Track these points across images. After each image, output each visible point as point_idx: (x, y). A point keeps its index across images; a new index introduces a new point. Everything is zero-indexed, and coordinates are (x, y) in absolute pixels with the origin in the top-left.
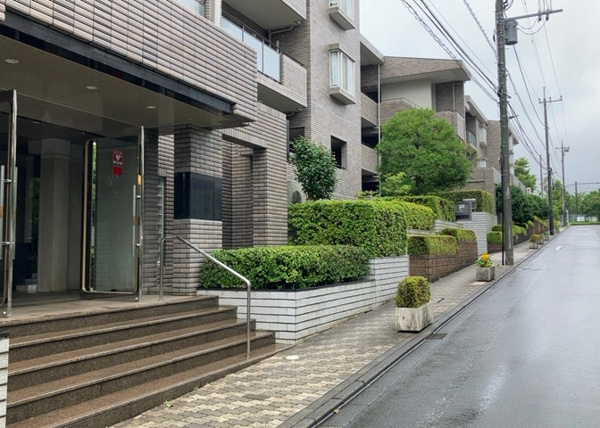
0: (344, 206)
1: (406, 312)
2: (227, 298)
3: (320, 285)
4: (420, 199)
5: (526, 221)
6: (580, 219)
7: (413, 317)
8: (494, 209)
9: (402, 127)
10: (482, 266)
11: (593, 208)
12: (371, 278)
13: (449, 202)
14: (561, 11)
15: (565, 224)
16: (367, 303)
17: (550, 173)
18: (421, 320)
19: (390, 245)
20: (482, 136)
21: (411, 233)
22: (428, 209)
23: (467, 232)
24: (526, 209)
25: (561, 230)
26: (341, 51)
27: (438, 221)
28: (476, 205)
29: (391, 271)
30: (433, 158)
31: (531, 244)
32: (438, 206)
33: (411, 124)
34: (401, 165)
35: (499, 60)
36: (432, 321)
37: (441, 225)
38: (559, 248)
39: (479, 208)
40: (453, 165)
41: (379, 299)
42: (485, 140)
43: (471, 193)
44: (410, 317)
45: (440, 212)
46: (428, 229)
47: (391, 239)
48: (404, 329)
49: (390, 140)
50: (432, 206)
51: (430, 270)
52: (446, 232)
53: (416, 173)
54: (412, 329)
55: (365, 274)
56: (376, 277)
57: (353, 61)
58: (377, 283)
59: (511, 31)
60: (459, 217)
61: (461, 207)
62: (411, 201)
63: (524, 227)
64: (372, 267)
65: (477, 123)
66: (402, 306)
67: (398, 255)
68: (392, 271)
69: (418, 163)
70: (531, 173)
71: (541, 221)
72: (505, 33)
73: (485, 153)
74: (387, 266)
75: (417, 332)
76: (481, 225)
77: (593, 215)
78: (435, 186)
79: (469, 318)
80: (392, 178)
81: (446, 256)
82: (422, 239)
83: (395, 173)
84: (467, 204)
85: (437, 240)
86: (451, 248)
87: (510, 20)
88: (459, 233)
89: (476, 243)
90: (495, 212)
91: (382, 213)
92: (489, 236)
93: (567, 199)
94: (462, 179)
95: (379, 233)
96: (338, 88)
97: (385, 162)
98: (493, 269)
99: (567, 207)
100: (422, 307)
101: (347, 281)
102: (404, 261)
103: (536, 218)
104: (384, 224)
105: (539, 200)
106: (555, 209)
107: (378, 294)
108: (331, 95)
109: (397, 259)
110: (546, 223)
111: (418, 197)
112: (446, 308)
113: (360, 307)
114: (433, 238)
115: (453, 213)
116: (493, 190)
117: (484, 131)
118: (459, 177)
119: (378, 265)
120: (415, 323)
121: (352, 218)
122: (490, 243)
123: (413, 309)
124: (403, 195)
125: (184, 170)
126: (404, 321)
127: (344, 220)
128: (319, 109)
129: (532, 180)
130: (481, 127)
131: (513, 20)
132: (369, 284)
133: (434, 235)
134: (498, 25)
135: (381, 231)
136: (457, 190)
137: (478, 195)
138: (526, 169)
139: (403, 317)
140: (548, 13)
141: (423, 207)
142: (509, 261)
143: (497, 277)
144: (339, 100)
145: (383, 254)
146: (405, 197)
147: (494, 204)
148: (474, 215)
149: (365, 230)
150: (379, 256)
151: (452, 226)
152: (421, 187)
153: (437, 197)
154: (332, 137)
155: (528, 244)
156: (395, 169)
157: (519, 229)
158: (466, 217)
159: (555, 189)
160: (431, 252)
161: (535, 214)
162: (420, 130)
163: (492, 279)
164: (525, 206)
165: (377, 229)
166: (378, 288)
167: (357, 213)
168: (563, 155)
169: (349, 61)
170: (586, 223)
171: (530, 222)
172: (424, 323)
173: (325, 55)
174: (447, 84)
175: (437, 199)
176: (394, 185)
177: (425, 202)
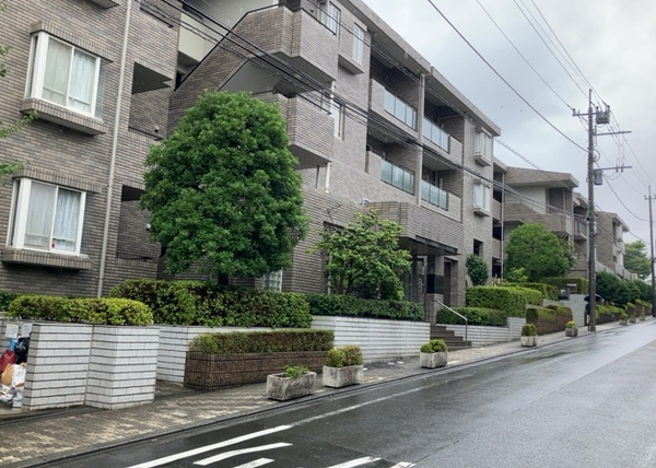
1: (526, 338)
2: (450, 327)
3: (488, 325)
4: (534, 285)
5: (625, 303)
7: (529, 340)
10: (569, 328)
12: (508, 326)
13: (553, 287)
17: (653, 262)
19: (518, 311)
21: (528, 306)
22: (539, 292)
26: (482, 184)
27: (545, 300)
28: (576, 289)
29: (517, 324)
30: (543, 258)
32: (545, 290)
34: (522, 262)
37: (547, 302)
39: (577, 292)
40: (557, 264)
43: (572, 279)
44: (527, 340)
45: (547, 294)
46: (538, 304)
47: (518, 308)
48: (525, 345)
50: (542, 290)
51: (538, 328)
52: (550, 307)
53: (531, 267)
55: (506, 324)
56: (510, 326)
57: (489, 188)
58: (511, 329)
60: (561, 298)
61: (563, 291)
62: (528, 286)
64: (508, 321)
66: (524, 335)
67: (521, 317)
69: (533, 261)
74: (515, 322)
78: (544, 276)
80: (516, 271)
81: (549, 322)
82: (534, 310)
83: (518, 268)
85: (543, 312)
86: (552, 317)
87: (597, 170)
88: (559, 308)
89: (572, 316)
91: (514, 295)
94: (563, 272)
96: (479, 208)
98: (576, 330)
100: (533, 337)
101: (498, 325)
102: (524, 320)
103: (639, 301)
104: (515, 300)
105: (643, 285)
108: (474, 213)
109: (520, 319)
111: (532, 284)
113: (502, 338)
114: (541, 310)
115: (556, 295)
118: (560, 271)
119: (511, 320)
120: (529, 343)
121: (499, 297)
123: (529, 337)
124: (523, 282)
125: (432, 272)
126: (525, 342)
127: (495, 297)
128: (467, 222)
132: (507, 329)
133: (542, 308)
134: (589, 173)
137: (578, 281)
139: (525, 340)
140: (622, 168)
141: (536, 291)
143: (579, 336)
144: (479, 216)
145: (513, 315)
146: (524, 284)
148: (572, 296)
149: (505, 303)
150: (511, 316)
151: (554, 303)
152: (534, 277)
153: (545, 284)
154: (474, 240)
156: (517, 265)
157: (617, 310)
158: (566, 298)
160: (539, 317)
161: (639, 297)
163: (575, 336)
165: (511, 303)
166: (511, 332)
167: (501, 294)
169: (486, 188)
171: (630, 304)
173: (471, 187)
174: (558, 190)
175: (545, 286)
176: (518, 276)
177: (537, 287)
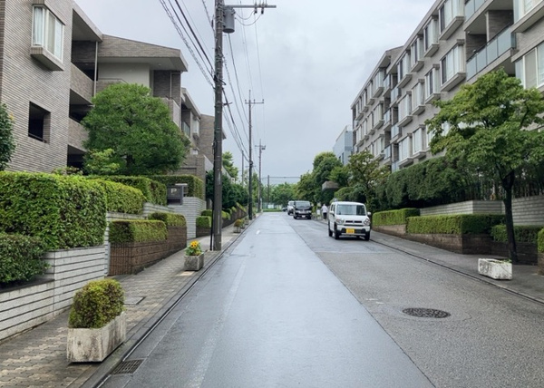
0: (15, 180)
1: (83, 334)
4: (130, 180)
5: (230, 207)
6: (271, 206)
7: (94, 341)
8: (204, 194)
9: (114, 101)
10: (191, 254)
11: (281, 198)
12: (49, 277)
13: (160, 184)
14: (275, 7)
15: (259, 211)
16: (38, 313)
17: (251, 166)
18: (106, 343)
19: (80, 233)
20: (195, 127)
22: (137, 191)
23: (178, 216)
24: (231, 196)
25: (257, 215)
26: (47, 8)
27: (147, 204)
28: (187, 190)
30: (145, 136)
31: (235, 229)
32: (148, 188)
33: (123, 99)
34: (110, 141)
35: (217, 44)
36: (124, 339)
37: (150, 208)
38: (258, 232)
39: (190, 193)
40: (167, 146)
41: (59, 306)
42: (198, 132)
43: (183, 178)
44: (89, 342)
45: (150, 195)
46: (136, 213)
47: (83, 226)
48: (79, 358)
49: (99, 113)
50: (142, 188)
51: (134, 260)
52: (156, 216)
53: (126, 151)
54: (91, 359)
55: (40, 273)
56: (56, 277)
57: (63, 23)
58: (57, 284)
59: (228, 18)
60: (170, 201)
61: (172, 190)
62: (119, 181)
63: (229, 212)
64: (51, 262)
65: (192, 115)
66: (79, 327)
67: (92, 245)
68: (81, 265)
69: (130, 140)
70: (234, 166)
71: (241, 207)
72: (224, 20)
73: (197, 144)
74: (74, 260)
75: (99, 363)
76: (191, 209)
77: (280, 204)
78: (148, 168)
79: (173, 328)
80: (97, 154)
81: (154, 243)
82: (126, 224)
83: (103, 150)
84: (179, 188)
85: (144, 226)
86: (159, 234)
87: (228, 7)
88: (169, 217)
89: (186, 228)
90: (204, 198)
91: (70, 192)
92: (198, 220)
93: (262, 189)
94: (175, 162)
95: (64, 218)
96: (42, 49)
97: (93, 137)
98: (202, 257)
99: (261, 196)
100: (108, 325)
103: (238, 204)
104: (72, 206)
105: (242, 189)
106: (253, 197)
107: (57, 299)
108: (32, 55)
109: (90, 251)
110: (245, 209)
111: (127, 178)
112: (146, 313)
114: (140, 223)
115: (164, 197)
116: (204, 177)
117: (198, 123)
118: (172, 159)
120: (96, 350)
121: (26, 197)
122: (198, 227)
123: (95, 330)
124: (110, 174)
126: (81, 349)
127: (15, 198)
128: (14, 67)
129: (235, 172)
130: (195, 119)
131: (231, 8)
132: (43, 287)
133: (141, 219)
134: (217, 10)
135: (67, 215)
136: (170, 174)
137: (190, 180)
138: (231, 162)
139: (80, 342)
140: (263, 7)
141: (132, 189)
142: (216, 246)
143: (206, 266)
144: (42, 63)
145: (68, 245)
146: (113, 177)
147: (204, 190)
148: (186, 199)
149: (45, 213)
150: (62, 247)
151: (162, 210)
152: (131, 167)
153: (148, 179)
154: (31, 104)
155: (232, 228)
156: (103, 145)
157: (224, 214)
158: (177, 201)
159: (253, 181)
160: (136, 238)
161: (238, 201)
162: (133, 106)
163: (201, 268)
164: (230, 193)
165: (62, 213)
166: (58, 291)
167: (34, 190)
168: (260, 152)
169: (56, 21)
170: (275, 210)
171: (233, 208)
172: (110, 346)
173: (26, 8)
174: (166, 72)
175: (148, 181)
176: (100, 162)
177: (134, 183)
